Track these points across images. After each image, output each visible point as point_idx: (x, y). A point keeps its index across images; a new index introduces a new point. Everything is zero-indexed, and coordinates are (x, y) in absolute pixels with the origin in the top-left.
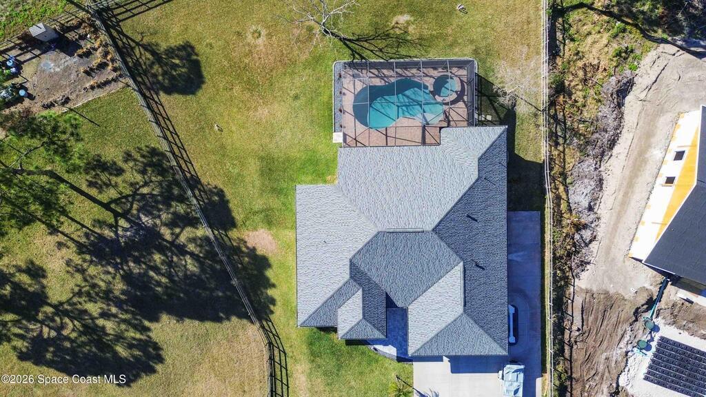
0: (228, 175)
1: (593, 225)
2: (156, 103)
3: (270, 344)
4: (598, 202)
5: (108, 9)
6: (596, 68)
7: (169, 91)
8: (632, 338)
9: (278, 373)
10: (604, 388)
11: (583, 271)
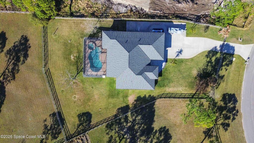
0: (113, 107)
1: (131, 6)
2: (93, 126)
3: (160, 98)
4: (125, 5)
5: (67, 138)
6: (87, 4)
7: (90, 122)
9: (169, 96)
10: (177, 5)
11: (144, 10)
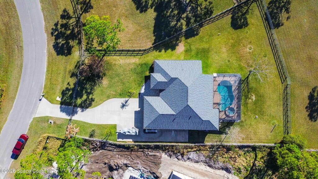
0: (203, 37)
1: (183, 159)
2: (228, 13)
3: (145, 50)
4: (191, 161)
6: (235, 161)
7: (232, 18)
8: (145, 172)
9: (135, 53)
10: (128, 162)
11: (168, 156)
